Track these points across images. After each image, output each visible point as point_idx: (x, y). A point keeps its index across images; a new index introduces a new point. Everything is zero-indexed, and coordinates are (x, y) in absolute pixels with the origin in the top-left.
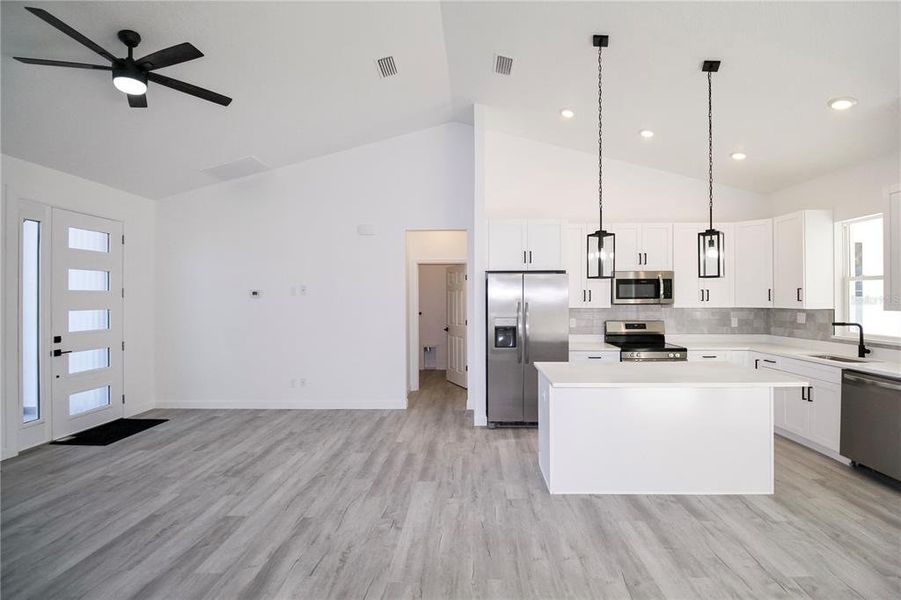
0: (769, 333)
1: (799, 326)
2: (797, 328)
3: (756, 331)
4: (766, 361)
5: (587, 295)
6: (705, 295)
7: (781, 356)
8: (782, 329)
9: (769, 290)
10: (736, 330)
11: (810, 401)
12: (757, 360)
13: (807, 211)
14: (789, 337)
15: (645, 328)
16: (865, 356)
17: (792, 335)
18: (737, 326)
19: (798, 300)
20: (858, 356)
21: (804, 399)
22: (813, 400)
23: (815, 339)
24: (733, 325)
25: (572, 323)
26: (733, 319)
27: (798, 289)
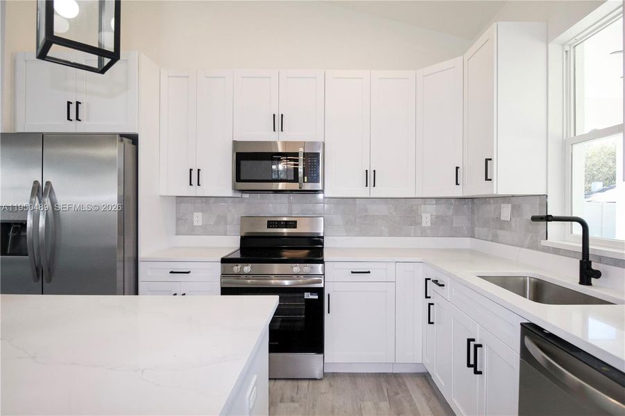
0: (473, 236)
1: (503, 225)
2: (502, 228)
3: (455, 233)
4: (436, 282)
5: (194, 176)
6: (370, 178)
7: (449, 275)
8: (485, 229)
9: (457, 168)
10: (428, 231)
11: (476, 372)
12: (426, 279)
13: (499, 23)
14: (492, 241)
15: (295, 227)
16: (589, 284)
17: (495, 239)
18: (429, 224)
19: (486, 179)
20: (580, 283)
21: (469, 365)
22: (480, 373)
23: (522, 247)
24: (423, 225)
25: (198, 219)
26: (424, 215)
27: (487, 160)
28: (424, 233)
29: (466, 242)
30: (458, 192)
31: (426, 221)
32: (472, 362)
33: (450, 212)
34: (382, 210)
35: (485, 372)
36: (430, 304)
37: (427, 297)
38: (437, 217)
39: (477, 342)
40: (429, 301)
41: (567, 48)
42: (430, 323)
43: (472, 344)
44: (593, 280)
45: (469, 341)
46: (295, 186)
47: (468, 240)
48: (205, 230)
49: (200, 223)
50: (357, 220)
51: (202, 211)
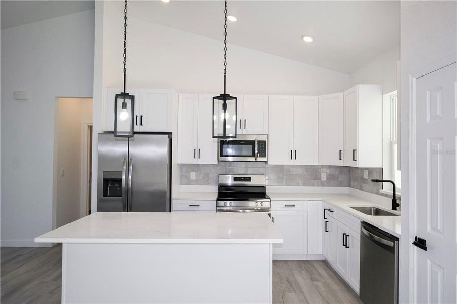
0: (350, 186)
1: (364, 181)
2: (364, 183)
3: (341, 184)
4: (329, 210)
5: (197, 153)
6: (293, 154)
7: (336, 206)
8: (356, 183)
9: (340, 151)
10: (325, 184)
11: (346, 247)
12: (324, 209)
13: (360, 85)
14: (359, 189)
15: (250, 181)
16: (395, 209)
17: (361, 189)
18: (325, 179)
19: (354, 160)
20: (392, 209)
21: (344, 245)
22: (348, 247)
23: (373, 193)
24: (322, 180)
25: (193, 176)
26: (322, 174)
27: (354, 151)
28: (322, 185)
29: (346, 190)
30: (341, 163)
31: (324, 177)
32: (345, 244)
33: (337, 173)
34: (300, 171)
35: (350, 246)
36: (326, 222)
37: (324, 218)
38: (330, 175)
39: (347, 234)
40: (326, 220)
41: (392, 98)
42: (326, 231)
43: (345, 235)
44: (397, 208)
45: (344, 234)
46: (253, 159)
47: (347, 188)
48: (197, 182)
49: (194, 178)
50: (284, 177)
51: (196, 172)
